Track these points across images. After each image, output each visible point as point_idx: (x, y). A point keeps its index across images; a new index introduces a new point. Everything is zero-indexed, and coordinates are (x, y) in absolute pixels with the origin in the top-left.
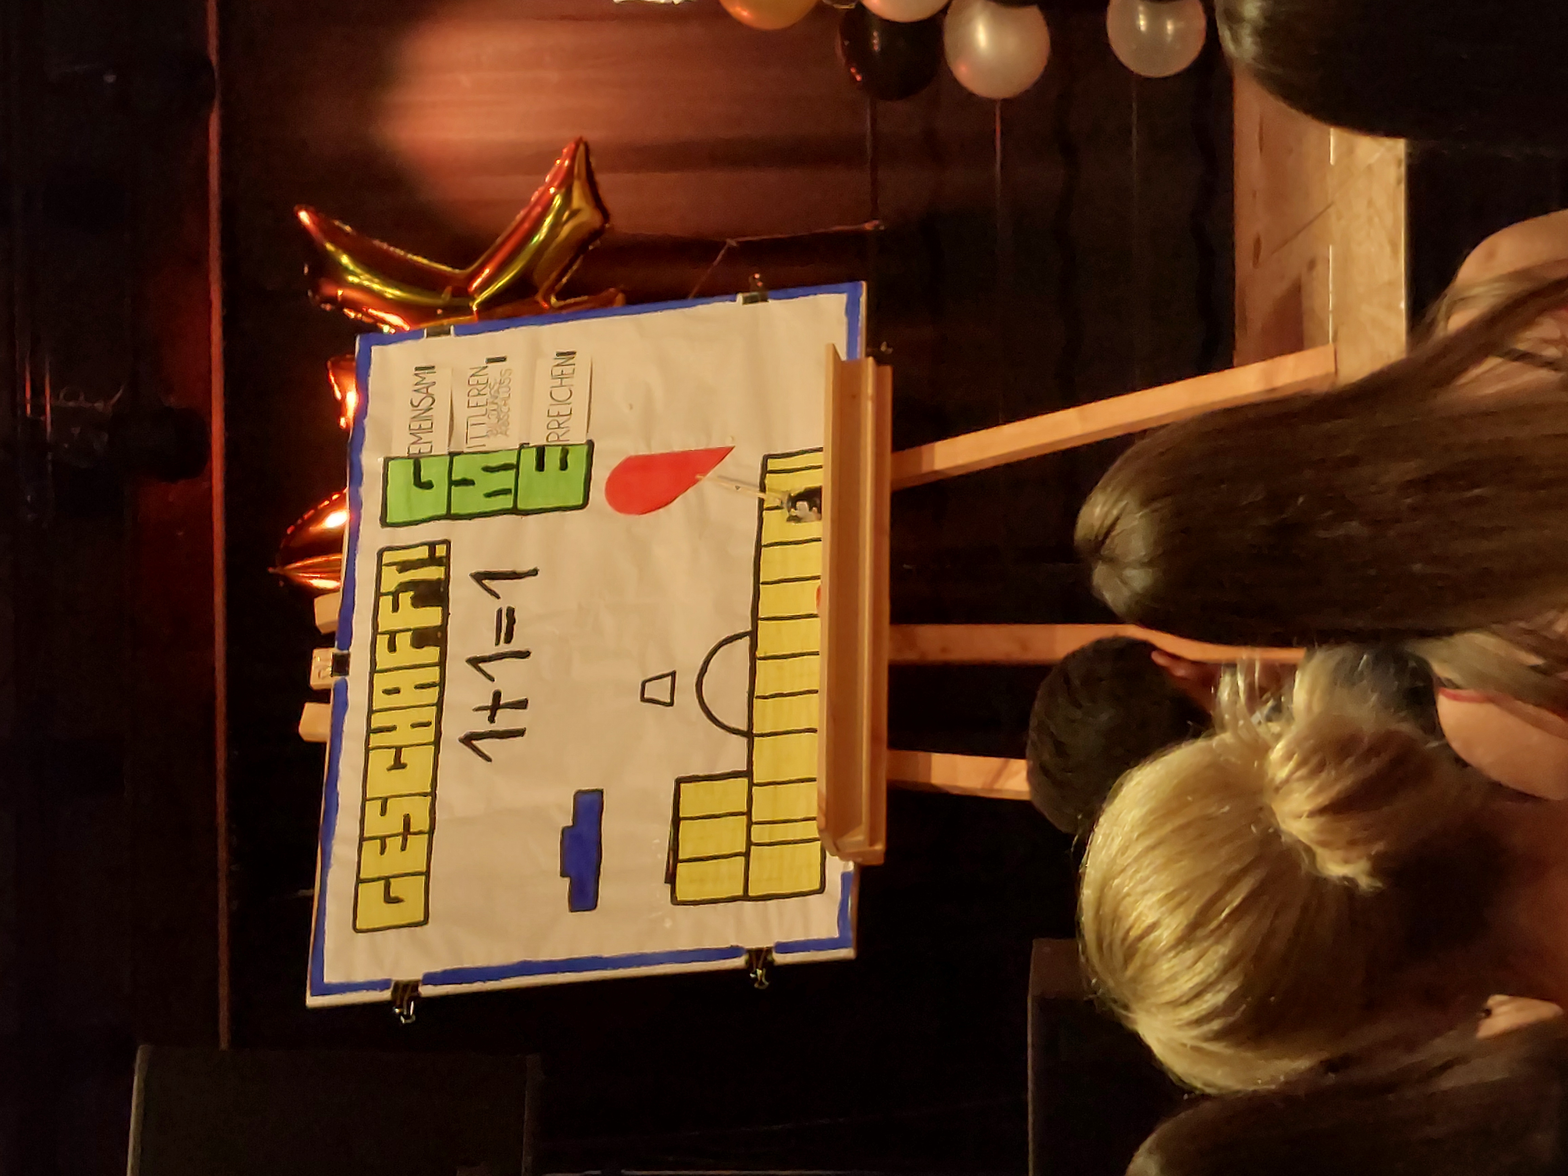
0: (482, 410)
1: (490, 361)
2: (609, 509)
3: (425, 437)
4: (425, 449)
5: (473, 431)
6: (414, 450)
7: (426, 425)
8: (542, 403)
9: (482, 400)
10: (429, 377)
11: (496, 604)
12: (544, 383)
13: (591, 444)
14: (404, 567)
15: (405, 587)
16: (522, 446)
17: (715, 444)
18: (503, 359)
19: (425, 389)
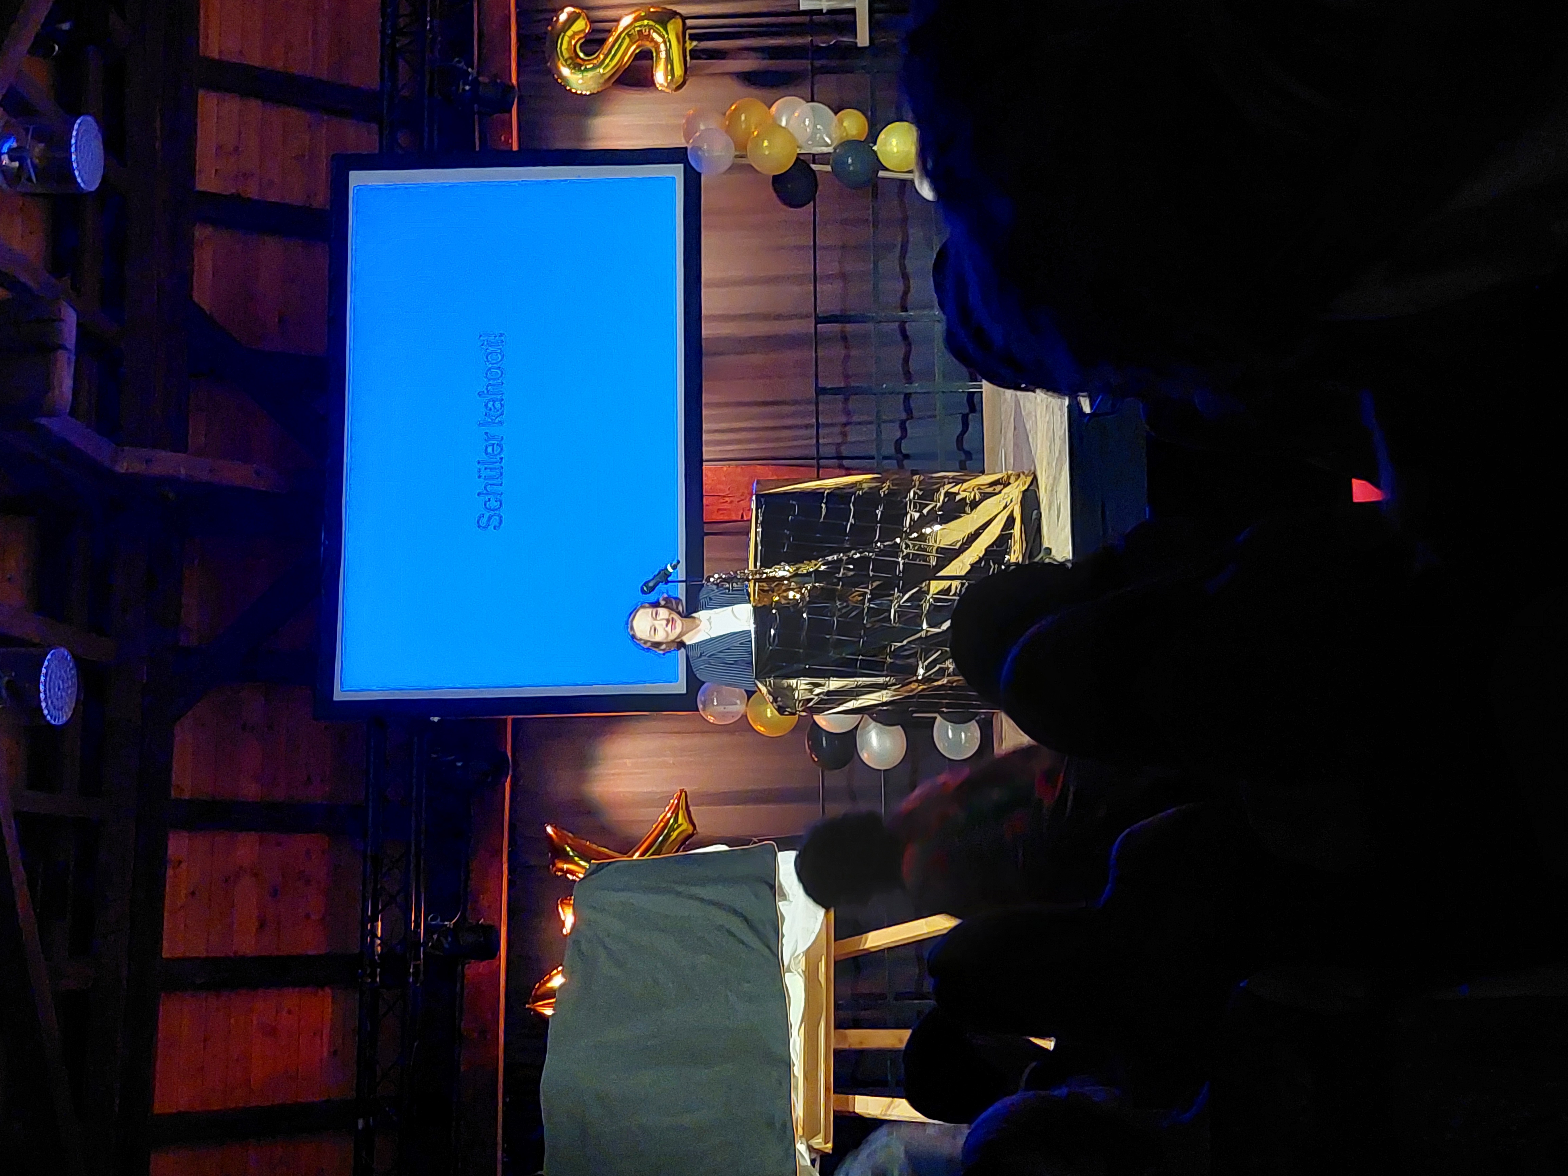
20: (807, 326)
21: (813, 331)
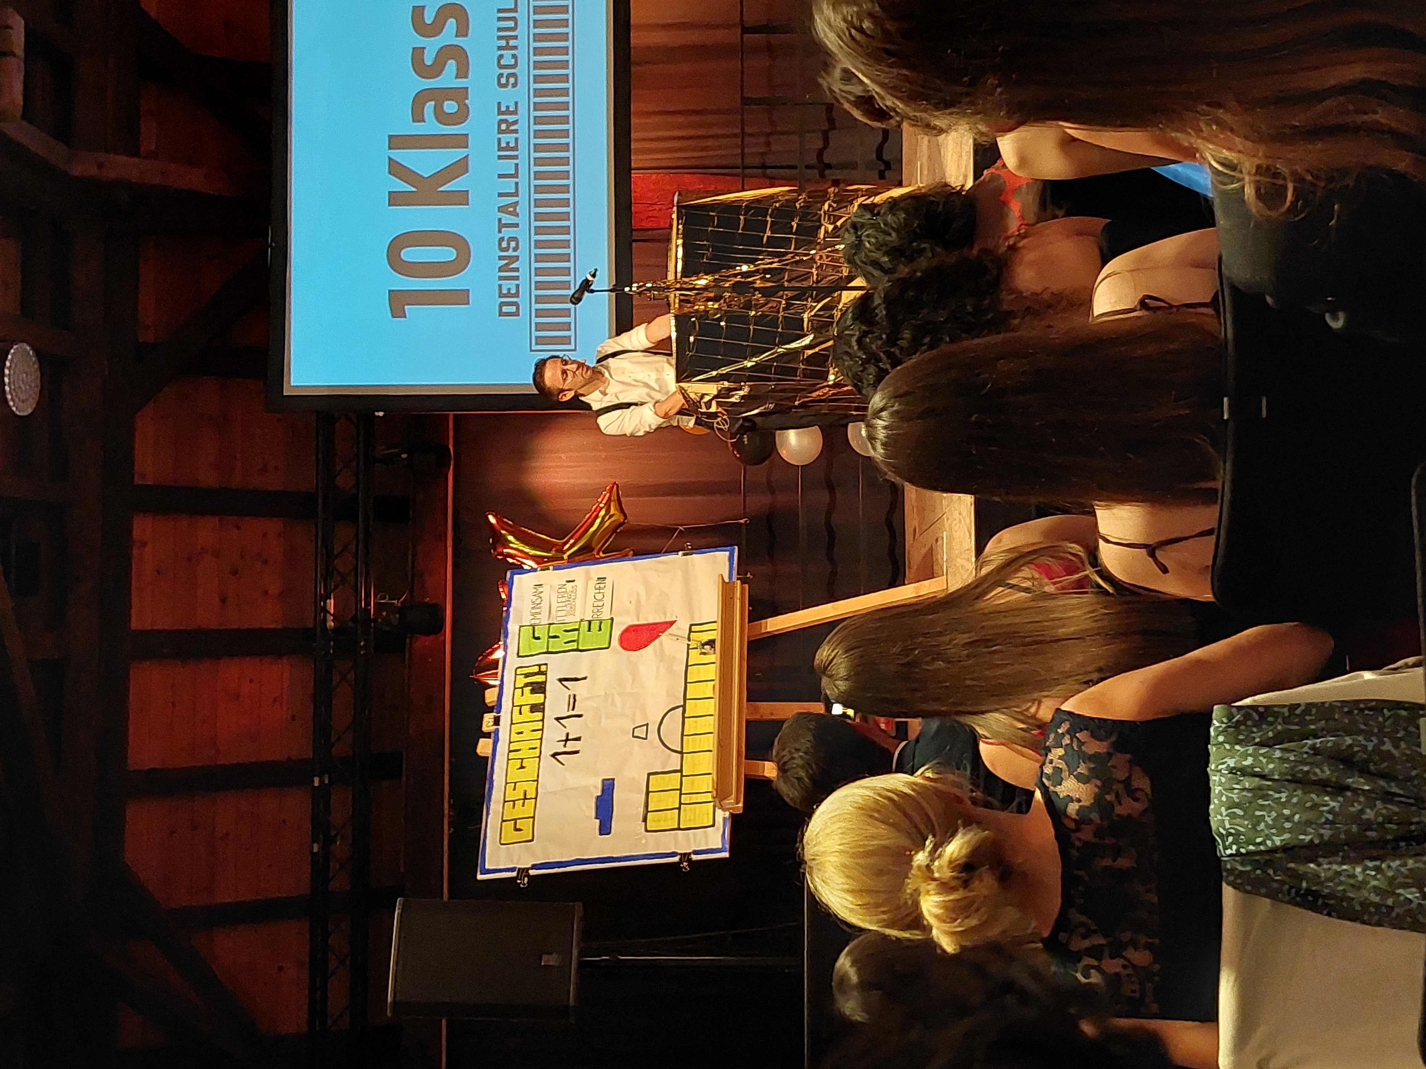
0: (563, 604)
1: (568, 582)
2: (620, 649)
3: (538, 616)
4: (537, 621)
5: (560, 614)
6: (533, 622)
7: (538, 611)
8: (591, 600)
9: (563, 600)
10: (540, 589)
11: (568, 693)
12: (592, 591)
13: (612, 619)
14: (527, 675)
15: (527, 685)
16: (582, 620)
17: (668, 620)
18: (573, 581)
19: (538, 595)
20: (734, 36)
21: (739, 41)
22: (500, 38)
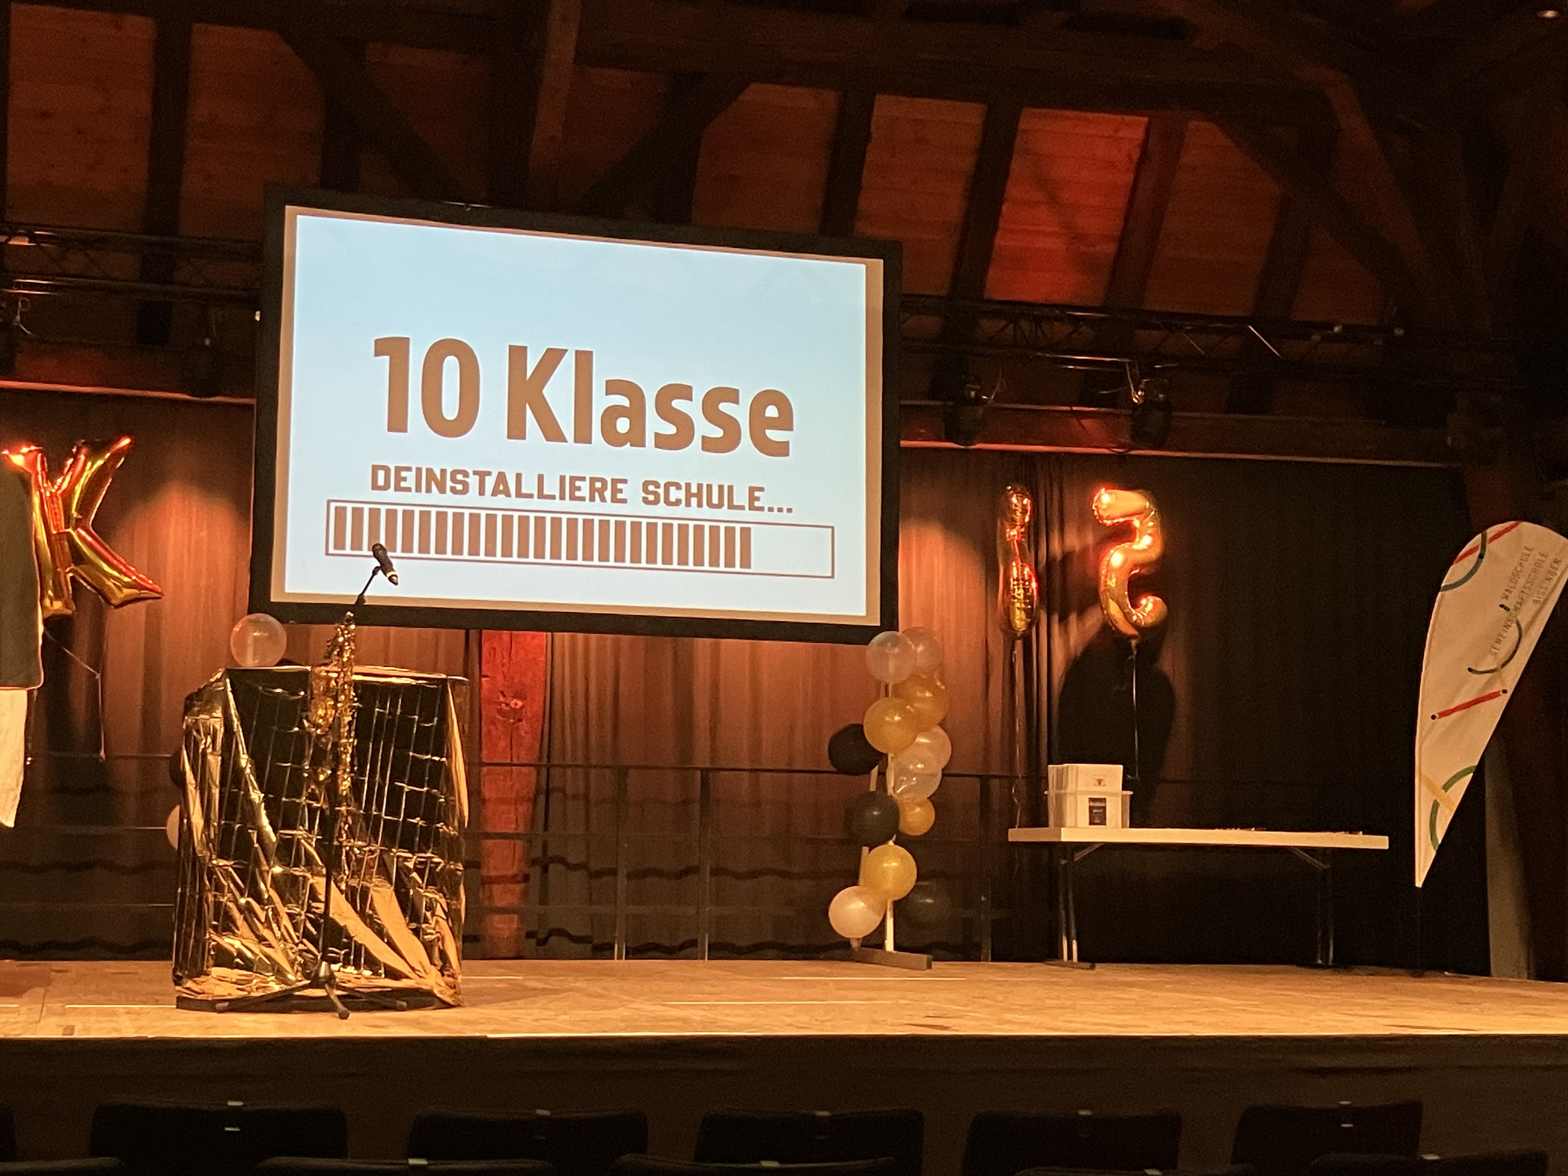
20: (702, 759)
21: (696, 766)
22: (700, 486)
